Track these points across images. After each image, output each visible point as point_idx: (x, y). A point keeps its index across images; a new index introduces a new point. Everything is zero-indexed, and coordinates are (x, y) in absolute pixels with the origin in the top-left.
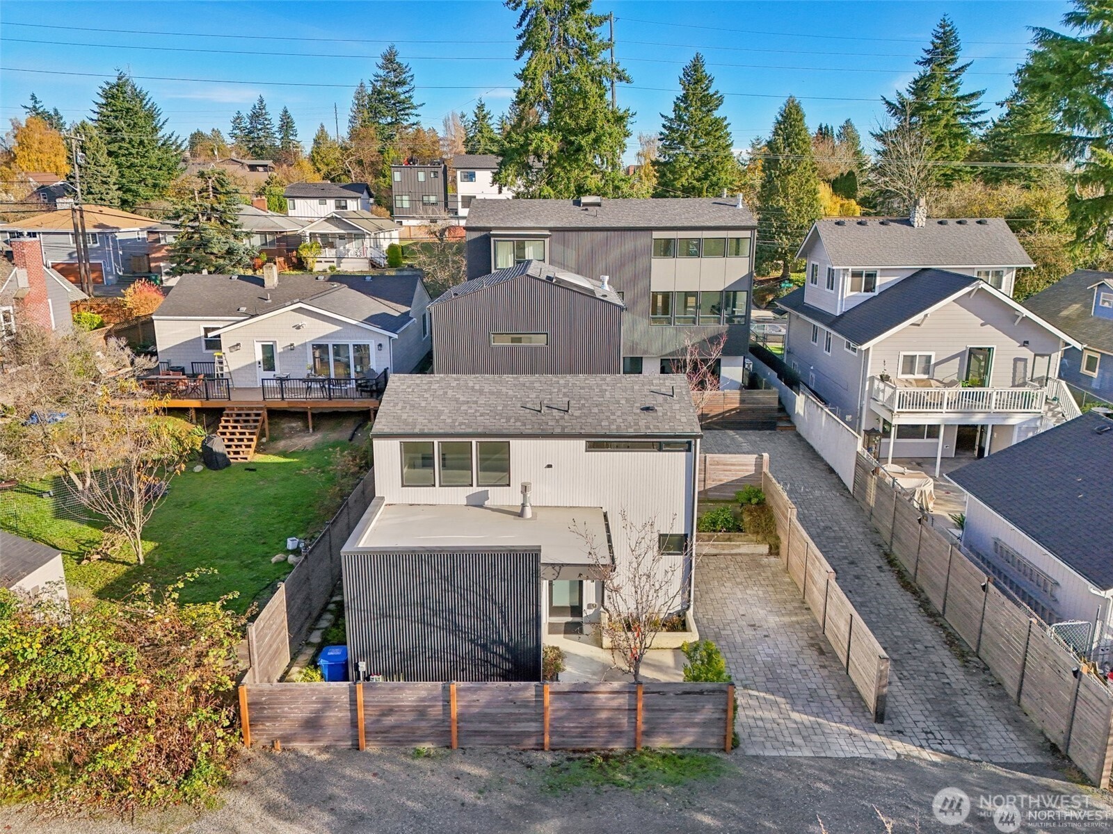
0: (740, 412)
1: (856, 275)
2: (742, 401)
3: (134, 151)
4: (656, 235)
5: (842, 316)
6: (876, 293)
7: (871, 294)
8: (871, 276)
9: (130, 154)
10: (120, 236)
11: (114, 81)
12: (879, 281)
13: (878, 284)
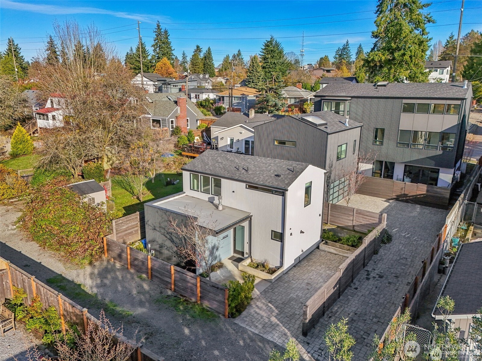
0: (426, 196)
2: (427, 191)
3: (271, 66)
4: (405, 101)
9: (270, 67)
10: (248, 98)
11: (269, 40)
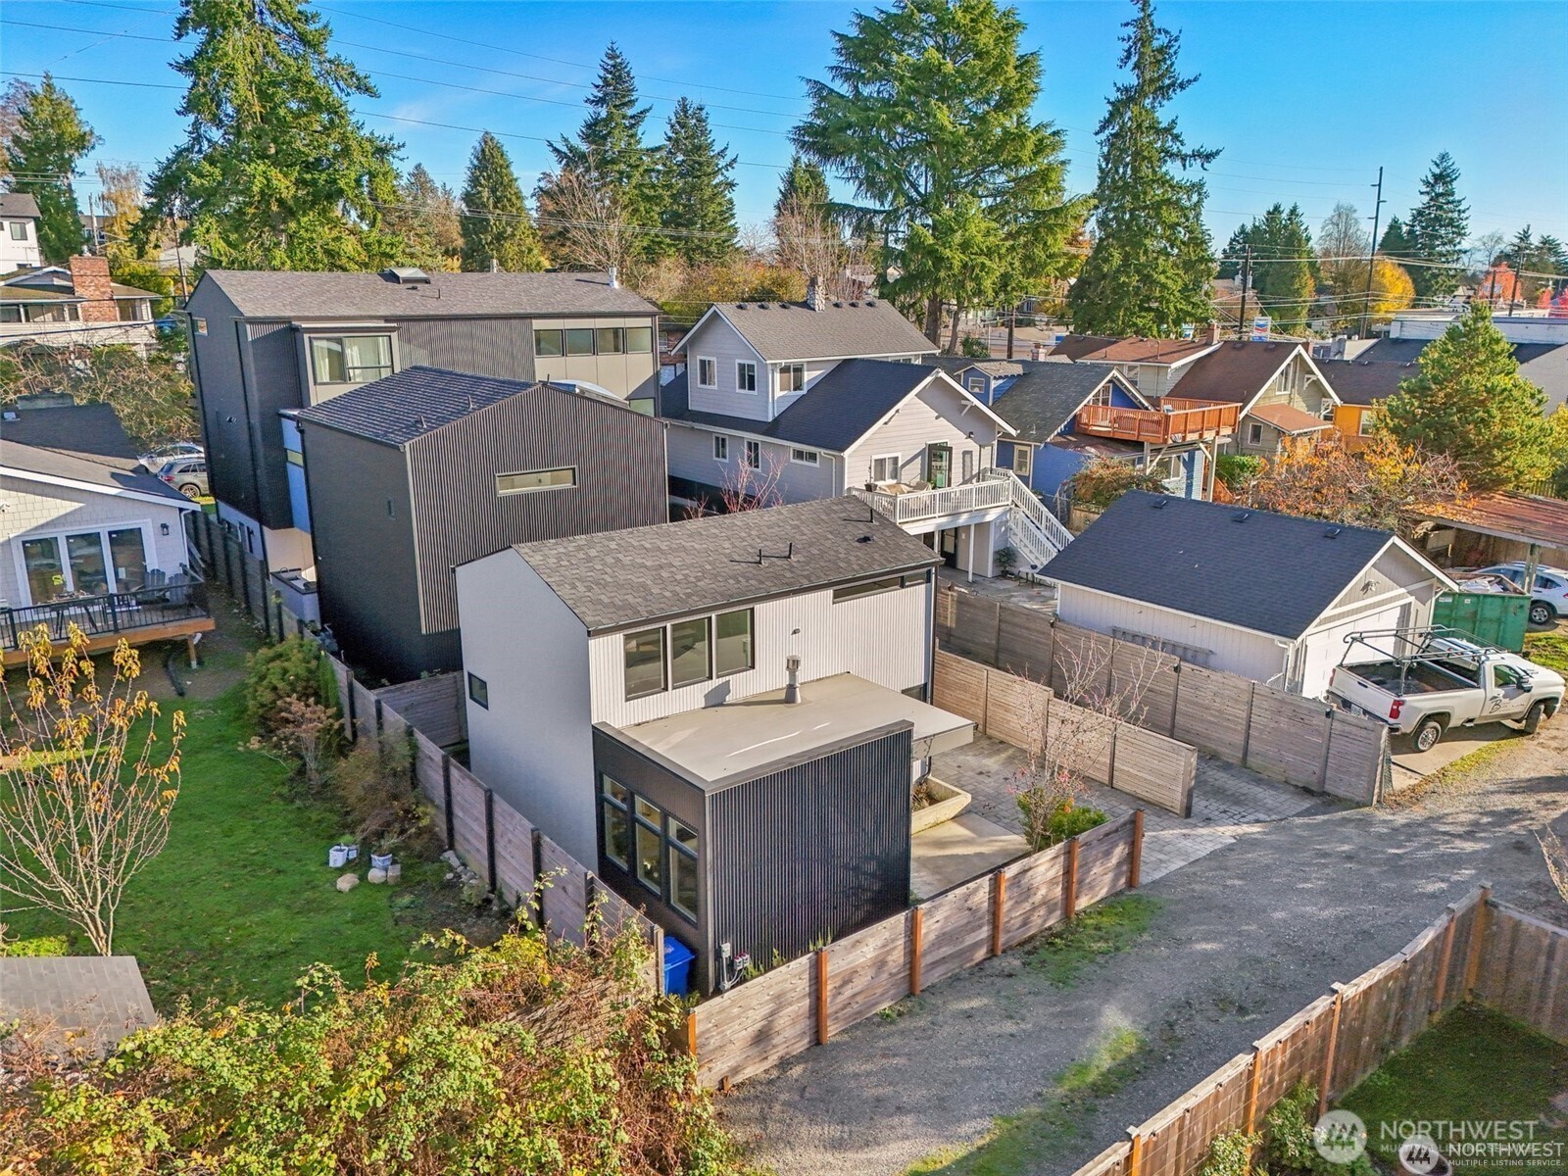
1: (785, 370)
4: (537, 324)
5: (776, 420)
6: (804, 392)
7: (800, 393)
8: (798, 370)
12: (808, 376)
13: (806, 380)
